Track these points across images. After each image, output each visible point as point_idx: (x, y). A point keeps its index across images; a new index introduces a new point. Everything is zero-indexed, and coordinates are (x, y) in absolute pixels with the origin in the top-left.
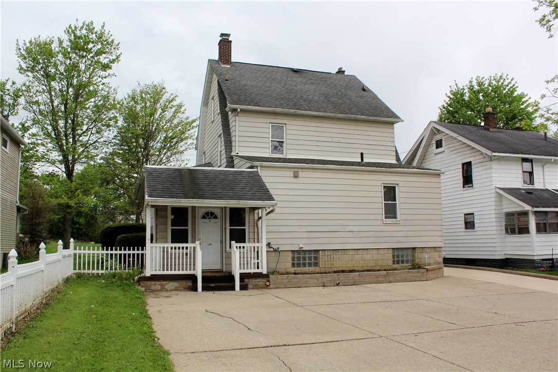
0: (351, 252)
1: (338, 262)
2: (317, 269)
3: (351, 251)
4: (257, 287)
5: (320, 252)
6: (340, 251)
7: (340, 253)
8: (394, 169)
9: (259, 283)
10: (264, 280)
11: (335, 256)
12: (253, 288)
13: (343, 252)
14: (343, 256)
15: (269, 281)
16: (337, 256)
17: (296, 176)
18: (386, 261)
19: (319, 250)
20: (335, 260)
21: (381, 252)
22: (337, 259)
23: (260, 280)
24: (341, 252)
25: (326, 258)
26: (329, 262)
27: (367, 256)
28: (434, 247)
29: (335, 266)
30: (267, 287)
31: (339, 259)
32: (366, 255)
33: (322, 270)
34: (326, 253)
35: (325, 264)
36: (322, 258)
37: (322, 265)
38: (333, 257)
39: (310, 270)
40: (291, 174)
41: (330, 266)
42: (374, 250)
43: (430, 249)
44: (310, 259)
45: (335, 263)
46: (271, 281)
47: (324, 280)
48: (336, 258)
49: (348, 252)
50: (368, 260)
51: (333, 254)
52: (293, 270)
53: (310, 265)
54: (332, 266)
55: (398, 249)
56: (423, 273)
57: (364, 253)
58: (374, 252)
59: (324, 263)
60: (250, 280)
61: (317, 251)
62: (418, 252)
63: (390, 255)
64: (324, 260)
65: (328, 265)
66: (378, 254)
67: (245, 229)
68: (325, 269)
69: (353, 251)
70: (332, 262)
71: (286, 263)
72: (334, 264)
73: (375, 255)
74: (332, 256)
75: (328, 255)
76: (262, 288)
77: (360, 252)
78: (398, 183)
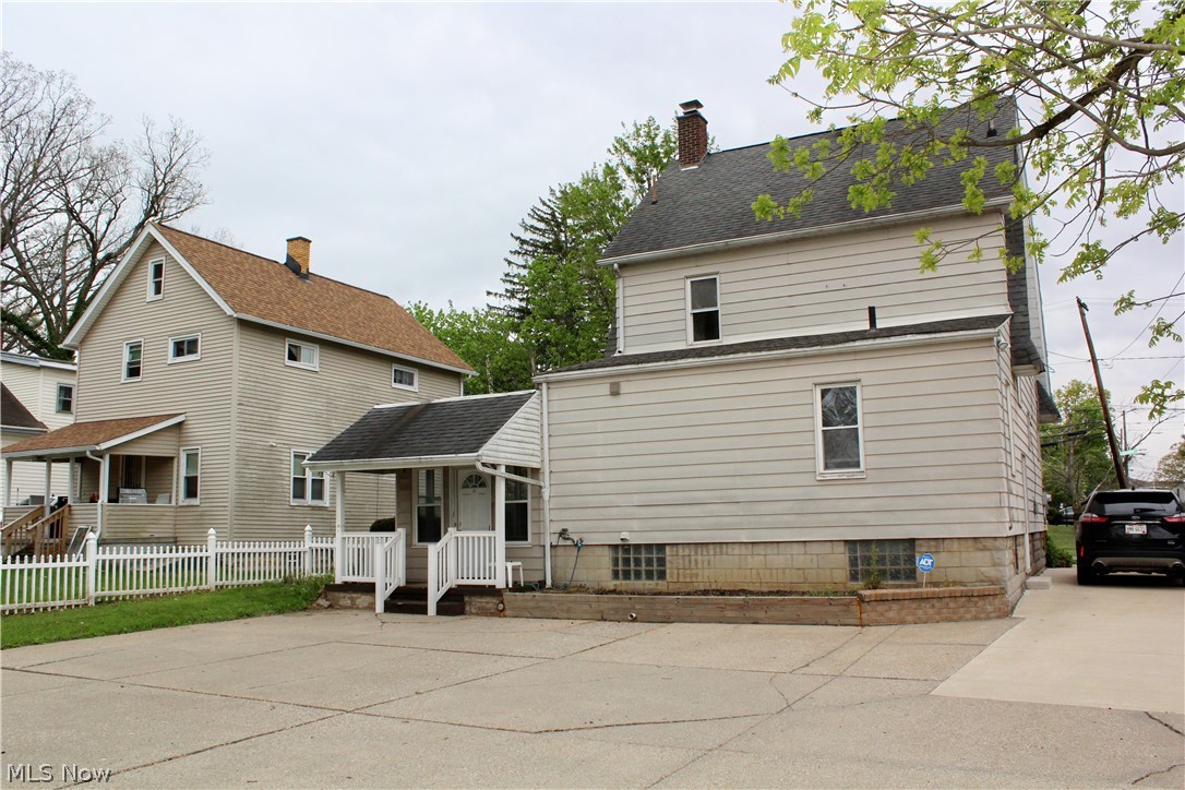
0: (737, 549)
1: (706, 572)
2: (661, 585)
3: (737, 547)
4: (484, 612)
5: (667, 548)
6: (711, 547)
7: (712, 552)
8: (847, 345)
9: (488, 606)
10: (495, 600)
11: (700, 558)
12: (477, 614)
13: (718, 550)
14: (717, 557)
15: (502, 602)
16: (706, 558)
17: (615, 393)
18: (828, 572)
19: (665, 544)
20: (700, 566)
21: (816, 549)
22: (706, 564)
23: (488, 599)
24: (715, 549)
25: (681, 561)
26: (688, 571)
27: (778, 559)
28: (975, 538)
29: (700, 579)
30: (500, 613)
31: (709, 564)
32: (775, 557)
33: (672, 588)
34: (681, 552)
35: (678, 574)
36: (671, 563)
37: (671, 577)
38: (696, 561)
39: (647, 587)
40: (605, 389)
41: (688, 580)
42: (795, 545)
43: (962, 542)
44: (649, 562)
45: (700, 572)
46: (506, 603)
47: (604, 606)
48: (703, 562)
49: (730, 550)
50: (780, 568)
51: (696, 554)
52: (611, 584)
53: (650, 575)
54: (694, 580)
55: (866, 543)
56: (848, 605)
57: (769, 552)
58: (797, 549)
59: (676, 572)
60: (473, 599)
61: (661, 547)
62: (924, 549)
63: (841, 558)
64: (675, 566)
65: (685, 576)
66: (806, 553)
67: (526, 504)
68: (678, 585)
69: (743, 547)
70: (694, 571)
71: (599, 570)
72: (697, 575)
73: (800, 558)
74: (693, 558)
75: (684, 556)
76: (492, 615)
77: (760, 549)
78: (858, 376)
